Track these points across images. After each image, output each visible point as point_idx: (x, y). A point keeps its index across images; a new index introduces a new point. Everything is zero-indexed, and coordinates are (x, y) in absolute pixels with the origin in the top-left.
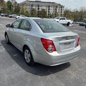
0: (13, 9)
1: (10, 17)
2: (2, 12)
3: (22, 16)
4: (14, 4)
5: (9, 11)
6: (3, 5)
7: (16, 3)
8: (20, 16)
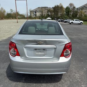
0: (70, 14)
1: (65, 22)
2: (60, 18)
3: (76, 20)
4: (72, 9)
5: (67, 16)
6: (61, 12)
7: (74, 8)
8: (74, 20)
